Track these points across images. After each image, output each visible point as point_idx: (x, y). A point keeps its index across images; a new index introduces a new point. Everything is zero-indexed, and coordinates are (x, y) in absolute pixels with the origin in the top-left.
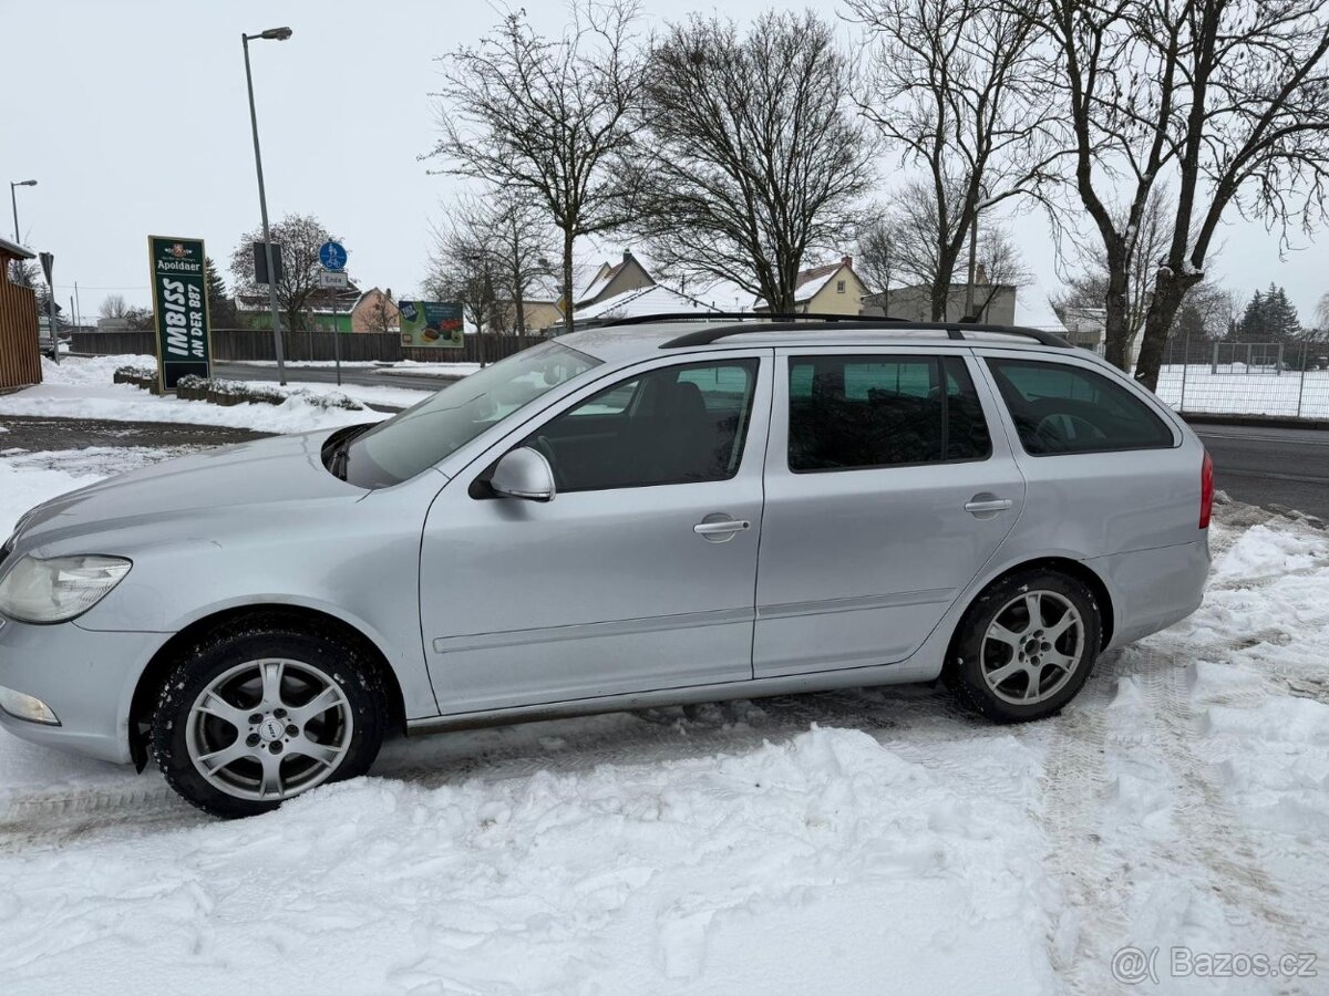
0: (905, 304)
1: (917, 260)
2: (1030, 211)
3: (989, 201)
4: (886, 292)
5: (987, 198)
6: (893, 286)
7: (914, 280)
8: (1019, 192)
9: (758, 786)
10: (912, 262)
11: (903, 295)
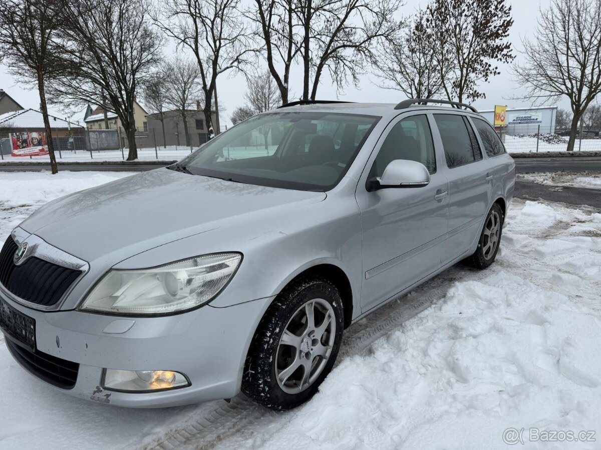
0: (171, 118)
1: (173, 98)
2: (235, 76)
3: (221, 70)
4: (161, 113)
5: (220, 69)
6: (164, 110)
7: (173, 107)
8: (232, 67)
9: (460, 313)
10: (172, 100)
11: (170, 114)
